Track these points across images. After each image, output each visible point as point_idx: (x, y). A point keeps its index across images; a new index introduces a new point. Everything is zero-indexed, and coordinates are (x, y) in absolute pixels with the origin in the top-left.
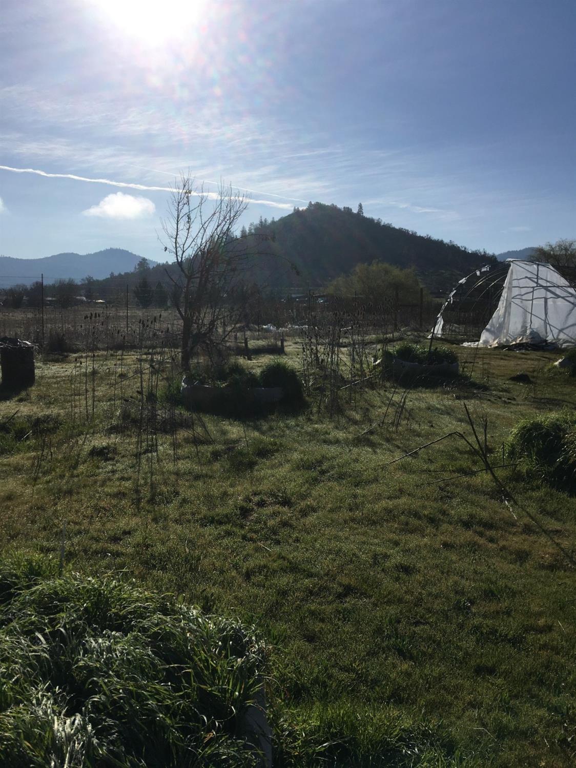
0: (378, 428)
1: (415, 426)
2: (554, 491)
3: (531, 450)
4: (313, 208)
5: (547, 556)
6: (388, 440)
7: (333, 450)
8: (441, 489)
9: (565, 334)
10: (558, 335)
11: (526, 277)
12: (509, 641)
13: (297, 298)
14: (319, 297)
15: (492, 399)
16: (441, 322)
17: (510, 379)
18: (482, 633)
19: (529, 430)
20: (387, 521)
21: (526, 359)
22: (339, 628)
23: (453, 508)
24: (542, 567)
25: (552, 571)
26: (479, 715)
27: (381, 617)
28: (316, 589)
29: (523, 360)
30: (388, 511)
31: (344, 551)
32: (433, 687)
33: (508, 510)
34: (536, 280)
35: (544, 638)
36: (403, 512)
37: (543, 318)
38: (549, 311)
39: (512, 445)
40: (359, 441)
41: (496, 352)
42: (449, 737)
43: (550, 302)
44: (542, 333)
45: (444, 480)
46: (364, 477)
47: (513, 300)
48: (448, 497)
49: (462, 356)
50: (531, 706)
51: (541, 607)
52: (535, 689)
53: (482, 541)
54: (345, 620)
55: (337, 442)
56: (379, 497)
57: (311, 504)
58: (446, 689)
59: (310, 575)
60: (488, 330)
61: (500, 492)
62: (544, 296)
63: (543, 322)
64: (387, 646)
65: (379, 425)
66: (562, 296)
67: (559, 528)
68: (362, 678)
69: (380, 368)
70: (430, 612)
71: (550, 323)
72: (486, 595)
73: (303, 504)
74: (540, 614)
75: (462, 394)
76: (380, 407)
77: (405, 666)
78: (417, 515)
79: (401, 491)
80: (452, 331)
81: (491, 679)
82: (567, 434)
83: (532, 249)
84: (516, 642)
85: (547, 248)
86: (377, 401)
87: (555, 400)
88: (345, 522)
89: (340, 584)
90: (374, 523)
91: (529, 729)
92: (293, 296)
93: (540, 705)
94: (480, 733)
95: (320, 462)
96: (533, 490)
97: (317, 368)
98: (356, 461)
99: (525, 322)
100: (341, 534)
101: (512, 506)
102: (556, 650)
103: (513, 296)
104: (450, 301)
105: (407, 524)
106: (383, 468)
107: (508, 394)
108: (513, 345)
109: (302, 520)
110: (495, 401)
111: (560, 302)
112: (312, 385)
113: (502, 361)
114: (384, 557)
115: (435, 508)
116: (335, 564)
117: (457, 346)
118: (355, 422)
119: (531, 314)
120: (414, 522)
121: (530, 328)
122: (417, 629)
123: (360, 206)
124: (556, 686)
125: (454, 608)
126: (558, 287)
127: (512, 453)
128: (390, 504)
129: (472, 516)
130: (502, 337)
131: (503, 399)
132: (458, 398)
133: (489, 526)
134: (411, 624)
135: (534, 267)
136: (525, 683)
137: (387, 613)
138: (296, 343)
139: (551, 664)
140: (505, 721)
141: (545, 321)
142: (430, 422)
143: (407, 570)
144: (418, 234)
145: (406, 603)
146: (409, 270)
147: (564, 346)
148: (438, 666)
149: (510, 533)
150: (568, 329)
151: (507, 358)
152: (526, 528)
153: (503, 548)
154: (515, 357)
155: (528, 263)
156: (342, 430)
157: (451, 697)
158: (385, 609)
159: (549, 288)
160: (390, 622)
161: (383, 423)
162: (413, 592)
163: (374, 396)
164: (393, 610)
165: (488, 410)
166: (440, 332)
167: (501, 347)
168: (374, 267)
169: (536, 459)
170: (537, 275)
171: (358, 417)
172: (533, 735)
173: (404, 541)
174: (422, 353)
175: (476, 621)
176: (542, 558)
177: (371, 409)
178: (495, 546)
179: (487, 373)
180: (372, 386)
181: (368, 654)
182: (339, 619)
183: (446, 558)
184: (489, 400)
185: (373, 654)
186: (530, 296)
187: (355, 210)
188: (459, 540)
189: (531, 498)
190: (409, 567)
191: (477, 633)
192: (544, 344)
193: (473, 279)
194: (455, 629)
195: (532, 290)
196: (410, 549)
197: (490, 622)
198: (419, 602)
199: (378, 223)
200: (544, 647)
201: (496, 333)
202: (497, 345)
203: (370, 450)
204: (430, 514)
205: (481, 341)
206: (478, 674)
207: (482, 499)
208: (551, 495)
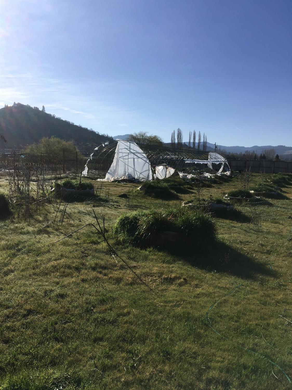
0: (52, 224)
1: (72, 222)
2: (134, 248)
3: (124, 230)
4: (16, 106)
5: (130, 279)
6: (57, 230)
7: (25, 237)
8: (82, 252)
9: (142, 175)
10: (139, 176)
11: (125, 148)
12: (110, 323)
13: (8, 154)
14: (22, 154)
15: (110, 206)
16: (86, 169)
17: (119, 196)
18: (98, 321)
19: (124, 220)
20: (53, 272)
21: (126, 186)
22: (23, 333)
23: (87, 261)
24: (128, 284)
25: (132, 286)
26: (94, 362)
27: (47, 323)
28: (11, 314)
29: (125, 187)
30: (54, 267)
31: (29, 292)
32: (72, 354)
33: (114, 259)
34: (129, 150)
35: (126, 318)
36: (62, 267)
37: (133, 167)
38: (135, 164)
39: (117, 228)
40: (40, 232)
41: (113, 183)
42: (78, 377)
43: (136, 160)
44: (133, 175)
45: (84, 248)
46: (42, 251)
47: (119, 159)
48: (85, 256)
49: (96, 186)
50: (119, 353)
51: (126, 303)
52: (121, 344)
53: (100, 276)
54: (27, 328)
55: (28, 233)
56: (50, 260)
57: (10, 268)
58: (78, 353)
59: (8, 307)
60: (109, 173)
61: (111, 251)
62: (133, 157)
63: (133, 169)
64: (50, 338)
65: (53, 222)
66: (141, 157)
67: (135, 265)
68: (35, 357)
69: (54, 193)
70: (73, 316)
71: (136, 170)
72: (101, 302)
73: (6, 269)
74: (125, 307)
75: (96, 204)
76: (54, 213)
77: (58, 346)
78: (69, 267)
79: (62, 256)
80: (92, 173)
81: (101, 343)
82: (140, 221)
83: (128, 135)
84: (114, 322)
85: (134, 135)
86: (52, 210)
87: (137, 205)
88: (30, 275)
89: (25, 310)
90: (47, 274)
91: (117, 365)
92: (6, 153)
93: (123, 351)
94: (94, 371)
95: (17, 245)
96: (125, 248)
97: (18, 193)
98: (39, 242)
99: (125, 169)
100: (27, 283)
101: (116, 257)
102: (131, 323)
103: (120, 157)
104: (91, 158)
105: (64, 272)
106: (53, 245)
107: (117, 204)
108: (120, 180)
109: (5, 278)
110: (111, 207)
111: (140, 160)
112: (15, 203)
113: (115, 188)
114: (50, 291)
115: (79, 262)
116: (23, 299)
117: (95, 181)
118: (39, 222)
119: (128, 166)
120: (68, 271)
121: (128, 172)
122: (66, 326)
123: (43, 107)
124: (131, 340)
125: (85, 311)
126: (139, 153)
127: (116, 232)
128: (55, 263)
129: (96, 264)
130: (115, 176)
131: (115, 206)
132: (94, 206)
133: (104, 268)
134: (63, 324)
135: (128, 144)
136: (116, 342)
137: (50, 320)
138: (7, 180)
139: (129, 330)
140: (106, 362)
141: (134, 169)
142: (79, 219)
143: (62, 296)
144: (75, 124)
145: (61, 313)
146: (71, 142)
147: (142, 180)
148: (76, 342)
149: (114, 270)
150: (143, 173)
151: (118, 186)
152: (121, 267)
153: (111, 278)
154: (121, 186)
155: (125, 142)
156: (31, 227)
157: (81, 356)
158: (50, 318)
159: (135, 154)
160: (52, 325)
161: (55, 221)
162: (65, 307)
163: (51, 208)
164: (53, 318)
165: (108, 212)
166: (86, 174)
167: (115, 181)
168: (52, 140)
169: (127, 234)
170: (130, 148)
171: (41, 219)
172: (119, 366)
173: (61, 282)
174: (76, 184)
175: (95, 316)
176: (128, 280)
177: (49, 214)
178: (107, 277)
179: (108, 194)
180: (50, 202)
181: (39, 344)
182: (24, 328)
183: (83, 287)
184: (108, 207)
185: (42, 343)
186: (127, 157)
187: (41, 109)
188: (90, 277)
189: (124, 252)
190: (64, 294)
191: (95, 322)
192: (134, 179)
193: (101, 148)
194: (85, 322)
195: (128, 154)
196: (64, 285)
197: (101, 315)
198: (67, 311)
199: (54, 117)
200: (126, 323)
201: (113, 174)
202: (113, 180)
203: (47, 236)
204: (76, 265)
205: (106, 178)
206: (95, 342)
207: (102, 256)
208: (133, 250)
